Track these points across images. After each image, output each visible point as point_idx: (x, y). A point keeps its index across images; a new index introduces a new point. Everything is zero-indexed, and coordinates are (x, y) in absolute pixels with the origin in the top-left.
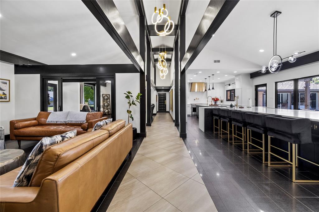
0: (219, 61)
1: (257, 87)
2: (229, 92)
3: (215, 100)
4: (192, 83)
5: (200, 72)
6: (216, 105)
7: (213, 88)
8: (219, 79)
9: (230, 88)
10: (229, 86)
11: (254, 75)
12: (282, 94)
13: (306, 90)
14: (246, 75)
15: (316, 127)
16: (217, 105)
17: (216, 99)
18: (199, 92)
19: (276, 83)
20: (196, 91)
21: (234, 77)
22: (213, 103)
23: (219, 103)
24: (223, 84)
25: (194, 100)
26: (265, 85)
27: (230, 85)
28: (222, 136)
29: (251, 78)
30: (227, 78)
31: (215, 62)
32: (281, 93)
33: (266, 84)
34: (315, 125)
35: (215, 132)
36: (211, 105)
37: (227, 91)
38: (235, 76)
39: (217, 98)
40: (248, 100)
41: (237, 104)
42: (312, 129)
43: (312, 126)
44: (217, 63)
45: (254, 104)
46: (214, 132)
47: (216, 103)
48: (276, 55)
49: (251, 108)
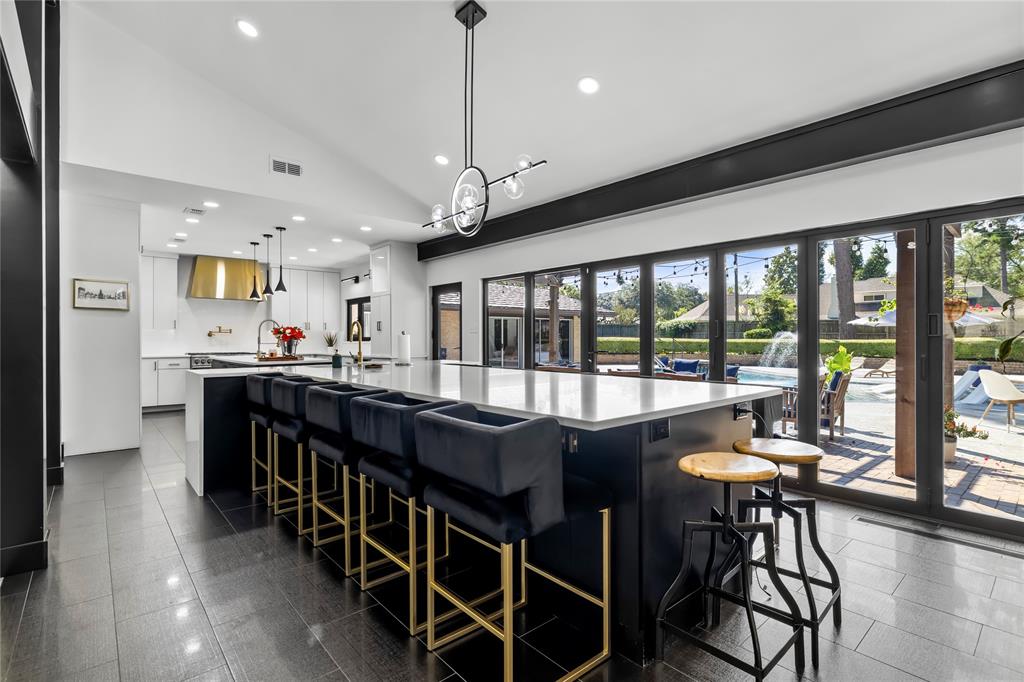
0: (295, 170)
1: (437, 291)
2: (355, 308)
3: (285, 337)
4: (195, 258)
5: (210, 204)
6: (290, 358)
7: (281, 287)
8: (314, 250)
9: (357, 291)
10: (356, 285)
11: (429, 250)
12: (505, 321)
13: (552, 310)
14: (402, 245)
15: (576, 442)
16: (296, 359)
17: (288, 331)
18: (231, 296)
19: (485, 281)
20: (220, 293)
21: (365, 250)
22: (279, 352)
23: (301, 347)
24: (335, 274)
25: (210, 335)
26: (457, 287)
27: (357, 280)
28: (281, 507)
29: (419, 260)
30: (341, 251)
31: (279, 167)
32: (503, 318)
33: (461, 283)
34: (571, 436)
35: (257, 486)
36: (267, 359)
37: (350, 303)
38: (371, 246)
39: (293, 330)
40: (399, 337)
41: (360, 353)
42: (563, 451)
43: (564, 441)
44: (287, 176)
45: (429, 353)
46: (254, 489)
47: (290, 351)
48: (472, 166)
49: (409, 368)
